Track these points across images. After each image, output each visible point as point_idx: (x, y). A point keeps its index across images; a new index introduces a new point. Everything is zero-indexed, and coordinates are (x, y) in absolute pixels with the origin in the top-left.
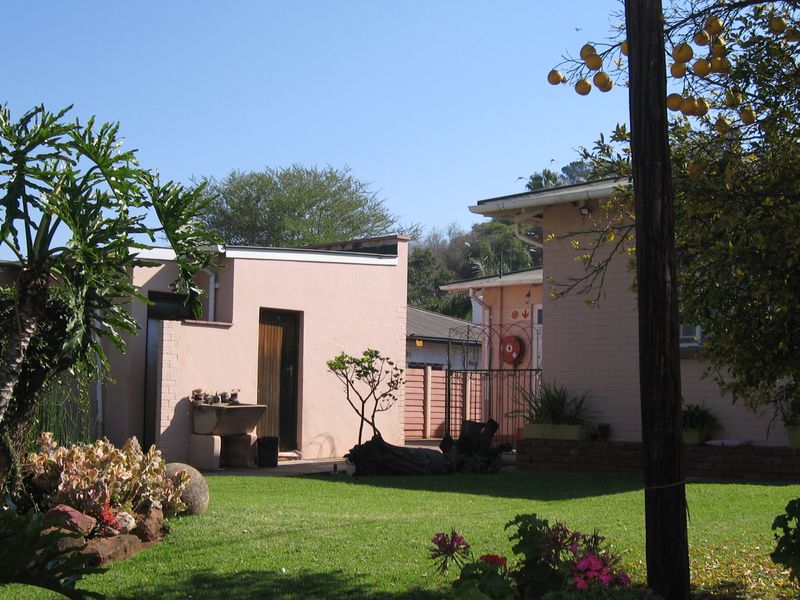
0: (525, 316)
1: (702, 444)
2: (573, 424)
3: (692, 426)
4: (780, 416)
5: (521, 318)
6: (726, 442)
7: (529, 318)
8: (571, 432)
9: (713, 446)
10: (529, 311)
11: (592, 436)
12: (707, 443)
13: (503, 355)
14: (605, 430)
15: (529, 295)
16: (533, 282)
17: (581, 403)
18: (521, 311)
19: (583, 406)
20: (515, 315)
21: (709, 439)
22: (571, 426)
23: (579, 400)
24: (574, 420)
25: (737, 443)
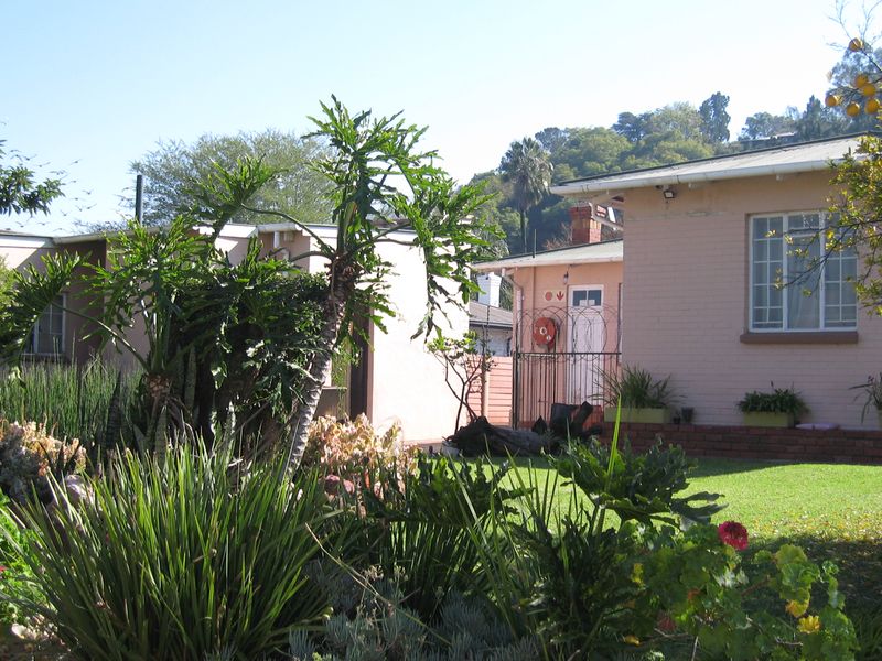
0: (560, 297)
1: (792, 428)
2: (658, 407)
3: (782, 410)
4: (874, 400)
5: (555, 299)
6: (817, 426)
7: (564, 299)
8: (655, 416)
9: (803, 430)
10: (564, 292)
11: (675, 419)
12: (798, 426)
13: (536, 337)
14: (689, 414)
15: (567, 276)
16: (572, 262)
17: (664, 386)
18: (555, 292)
19: (666, 390)
20: (549, 296)
21: (799, 423)
22: (655, 410)
23: (661, 385)
24: (657, 403)
25: (828, 427)
